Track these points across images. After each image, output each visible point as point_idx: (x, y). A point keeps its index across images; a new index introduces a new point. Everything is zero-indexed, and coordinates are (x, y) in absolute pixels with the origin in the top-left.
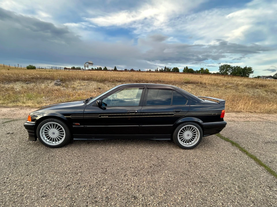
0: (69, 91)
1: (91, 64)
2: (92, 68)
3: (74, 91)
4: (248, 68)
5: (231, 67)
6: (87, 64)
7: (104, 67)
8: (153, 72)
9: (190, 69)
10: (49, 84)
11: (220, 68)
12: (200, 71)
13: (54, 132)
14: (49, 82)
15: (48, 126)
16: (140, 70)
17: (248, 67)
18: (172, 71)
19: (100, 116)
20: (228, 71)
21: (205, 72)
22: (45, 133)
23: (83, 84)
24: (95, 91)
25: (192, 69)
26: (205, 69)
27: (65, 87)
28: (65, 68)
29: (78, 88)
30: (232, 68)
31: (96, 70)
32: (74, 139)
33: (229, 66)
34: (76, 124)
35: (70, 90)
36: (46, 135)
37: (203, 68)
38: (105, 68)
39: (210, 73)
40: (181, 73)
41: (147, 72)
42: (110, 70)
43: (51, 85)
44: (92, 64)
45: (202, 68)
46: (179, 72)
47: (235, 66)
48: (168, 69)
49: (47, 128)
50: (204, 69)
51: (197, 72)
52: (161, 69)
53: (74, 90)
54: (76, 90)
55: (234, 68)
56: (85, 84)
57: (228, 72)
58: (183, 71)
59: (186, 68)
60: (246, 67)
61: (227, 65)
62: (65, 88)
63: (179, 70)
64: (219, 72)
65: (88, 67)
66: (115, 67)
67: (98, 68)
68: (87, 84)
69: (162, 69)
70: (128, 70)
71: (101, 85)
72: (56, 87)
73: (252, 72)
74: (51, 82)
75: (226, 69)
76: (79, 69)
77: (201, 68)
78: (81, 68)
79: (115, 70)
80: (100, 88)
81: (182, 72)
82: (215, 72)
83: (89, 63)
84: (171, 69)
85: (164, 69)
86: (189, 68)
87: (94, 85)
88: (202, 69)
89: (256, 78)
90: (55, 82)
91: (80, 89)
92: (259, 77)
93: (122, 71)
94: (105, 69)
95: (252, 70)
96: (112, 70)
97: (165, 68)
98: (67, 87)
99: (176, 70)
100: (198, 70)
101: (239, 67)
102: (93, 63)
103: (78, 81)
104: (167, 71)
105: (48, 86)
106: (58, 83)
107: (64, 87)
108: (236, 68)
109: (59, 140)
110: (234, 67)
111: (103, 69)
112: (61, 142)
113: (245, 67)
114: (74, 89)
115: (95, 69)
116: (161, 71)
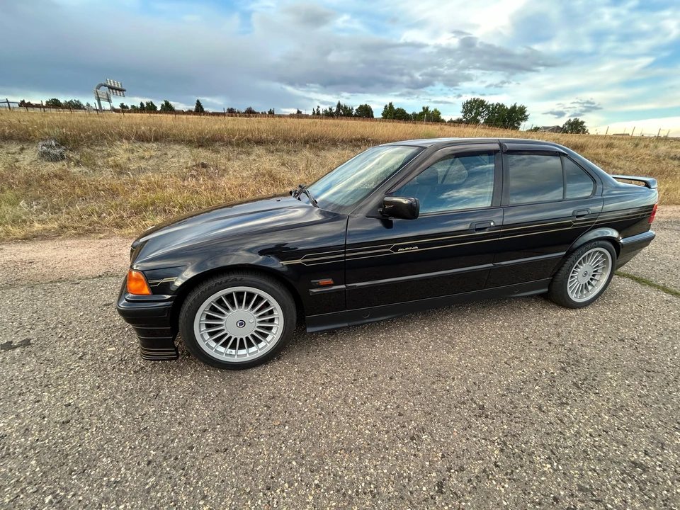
0: (106, 177)
1: (116, 89)
2: (122, 106)
3: (124, 178)
4: (520, 108)
5: (485, 106)
6: (104, 90)
7: (164, 103)
8: (307, 116)
9: (398, 109)
10: (17, 156)
11: (464, 108)
12: (421, 114)
14: (14, 148)
15: (221, 303)
16: (271, 113)
17: (518, 105)
18: (355, 116)
19: (395, 249)
20: (480, 115)
21: (434, 118)
22: (210, 326)
23: (147, 155)
24: (194, 173)
25: (403, 110)
26: (431, 109)
27: (85, 165)
29: (133, 166)
30: (489, 107)
31: (135, 110)
33: (482, 102)
34: (322, 282)
35: (108, 174)
36: (213, 334)
37: (427, 108)
38: (167, 103)
39: (443, 121)
40: (376, 120)
41: (292, 116)
42: (182, 113)
43: (28, 158)
44: (120, 90)
45: (426, 106)
46: (372, 116)
47: (495, 103)
48: (346, 108)
49: (214, 310)
50: (429, 110)
51: (417, 118)
52: (328, 110)
53: (120, 173)
54: (128, 175)
55: (492, 108)
56: (153, 153)
57: (479, 118)
58: (382, 114)
59: (388, 106)
60: (515, 107)
61: (478, 100)
62: (84, 169)
63: (372, 112)
64: (461, 117)
65: (109, 100)
66: (198, 101)
67: (142, 104)
68: (159, 153)
69: (330, 109)
70: (239, 113)
71: (204, 155)
72: (55, 167)
73: (525, 118)
74: (22, 149)
75: (476, 109)
76: (78, 106)
77: (423, 108)
78: (84, 103)
79: (199, 110)
80: (204, 166)
81: (381, 116)
82: (454, 118)
83: (110, 88)
84: (352, 109)
85: (334, 109)
86: (396, 108)
87: (182, 157)
88: (426, 110)
89: (531, 130)
90: (41, 147)
91: (141, 170)
92: (536, 129)
93: (218, 114)
94: (168, 108)
95: (526, 114)
96: (189, 112)
97: (339, 106)
98: (92, 165)
99: (365, 112)
100: (418, 113)
101: (503, 105)
102: (123, 88)
103: (126, 145)
104: (344, 115)
105: (17, 164)
106: (52, 151)
107: (78, 163)
108: (496, 107)
109: (260, 343)
110: (493, 105)
111: (159, 109)
112: (266, 346)
113: (513, 105)
114: (120, 170)
115: (133, 106)
116: (329, 115)
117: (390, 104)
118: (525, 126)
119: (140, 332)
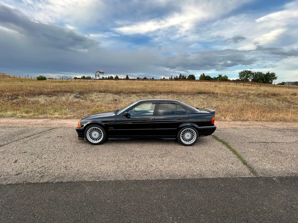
0: (88, 103)
1: (102, 73)
2: (103, 78)
3: (93, 103)
4: (271, 74)
5: (251, 73)
6: (98, 73)
7: (116, 76)
8: (167, 80)
9: (207, 76)
10: (69, 97)
11: (240, 74)
12: (218, 77)
13: (95, 134)
14: (69, 94)
15: (92, 130)
16: (153, 79)
17: (270, 72)
18: (187, 79)
19: (127, 123)
20: (249, 77)
21: (224, 79)
22: (90, 134)
23: (100, 97)
24: (112, 102)
25: (209, 76)
26: (223, 76)
27: (84, 99)
28: (75, 78)
29: (96, 100)
30: (254, 74)
31: (106, 79)
32: (109, 139)
33: (250, 72)
34: (111, 128)
35: (89, 102)
36: (90, 136)
38: (117, 76)
39: (230, 81)
40: (197, 81)
41: (161, 80)
42: (121, 79)
43: (71, 97)
44: (103, 73)
46: (195, 79)
47: (257, 72)
48: (183, 76)
49: (91, 131)
50: (222, 76)
51: (215, 80)
52: (176, 77)
53: (92, 102)
54: (94, 102)
55: (256, 74)
56: (102, 96)
57: (248, 78)
58: (200, 78)
59: (202, 75)
60: (268, 73)
61: (247, 71)
62: (84, 101)
63: (195, 77)
64: (239, 79)
65: (99, 76)
66: (127, 75)
67: (109, 77)
68: (104, 96)
70: (141, 79)
71: (117, 97)
72: (76, 100)
73: (276, 78)
74: (71, 95)
75: (247, 75)
76: (89, 78)
77: (219, 75)
78: (92, 77)
79: (127, 78)
80: (116, 100)
81: (199, 79)
82: (235, 79)
83: (100, 72)
84: (186, 76)
85: (178, 76)
86: (206, 75)
87: (110, 97)
88: (220, 76)
89: (280, 84)
90: (75, 95)
91: (98, 101)
92: (283, 83)
93: (134, 80)
94: (117, 78)
95: (276, 76)
96: (124, 79)
97: (180, 75)
98: (86, 99)
99: (192, 78)
100: (216, 77)
101: (261, 73)
102: (104, 72)
103: (96, 94)
104: (182, 79)
105: (68, 99)
106: (77, 96)
107: (82, 99)
108: (257, 74)
109: (98, 140)
110: (256, 73)
111: (114, 78)
112: (100, 141)
113: (267, 72)
114: (92, 101)
115: (106, 78)
116: (176, 79)
117: (203, 74)
118: (275, 82)
119: (78, 134)
